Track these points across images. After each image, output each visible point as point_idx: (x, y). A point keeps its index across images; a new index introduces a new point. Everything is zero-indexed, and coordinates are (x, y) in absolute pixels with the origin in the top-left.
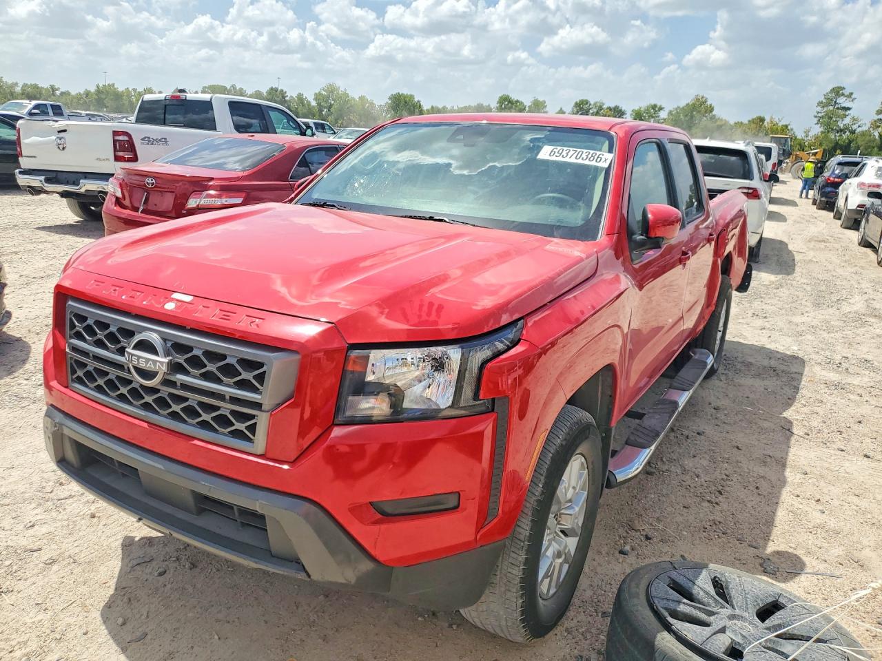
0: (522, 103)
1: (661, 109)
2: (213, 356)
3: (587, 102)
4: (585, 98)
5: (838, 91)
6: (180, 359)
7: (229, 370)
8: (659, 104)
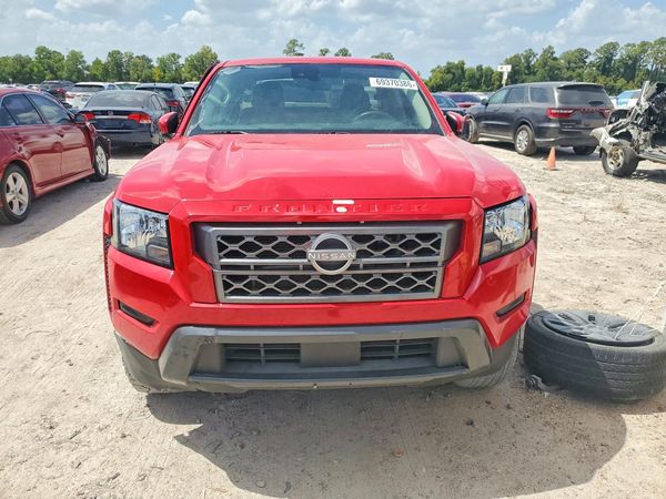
0: (59, 54)
1: (179, 57)
2: (393, 238)
3: (119, 52)
4: (116, 49)
5: (294, 42)
6: (364, 247)
7: (409, 245)
8: (176, 53)
